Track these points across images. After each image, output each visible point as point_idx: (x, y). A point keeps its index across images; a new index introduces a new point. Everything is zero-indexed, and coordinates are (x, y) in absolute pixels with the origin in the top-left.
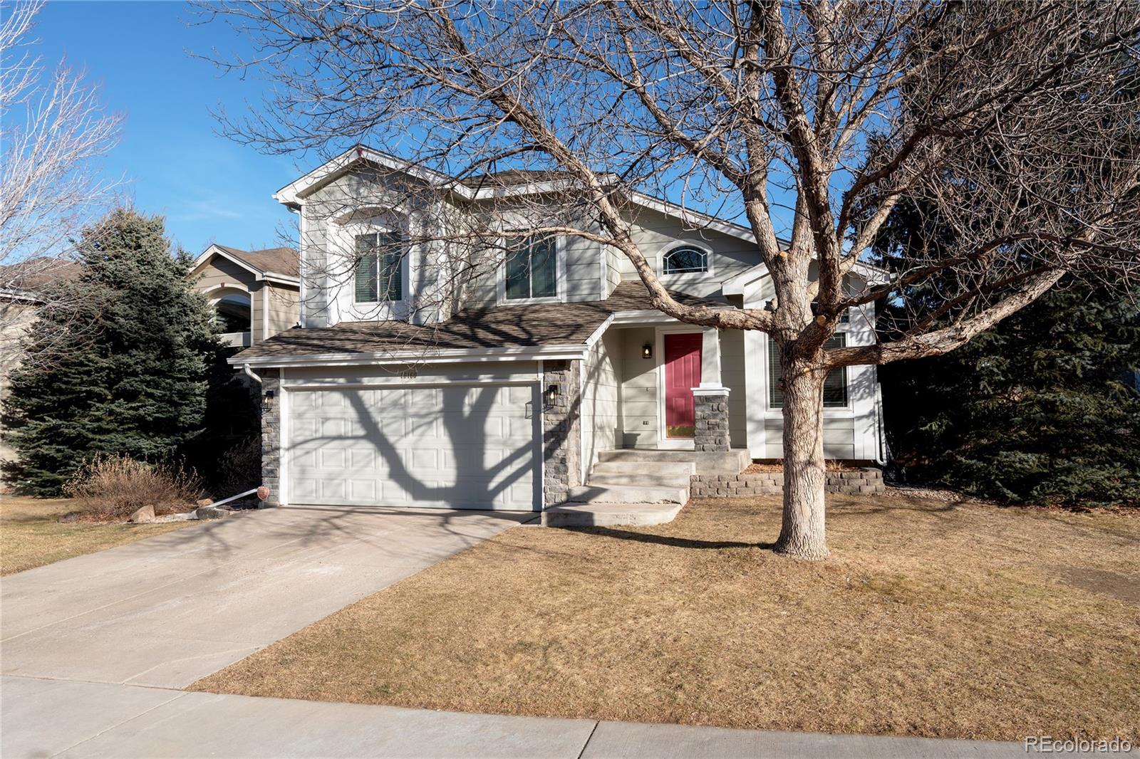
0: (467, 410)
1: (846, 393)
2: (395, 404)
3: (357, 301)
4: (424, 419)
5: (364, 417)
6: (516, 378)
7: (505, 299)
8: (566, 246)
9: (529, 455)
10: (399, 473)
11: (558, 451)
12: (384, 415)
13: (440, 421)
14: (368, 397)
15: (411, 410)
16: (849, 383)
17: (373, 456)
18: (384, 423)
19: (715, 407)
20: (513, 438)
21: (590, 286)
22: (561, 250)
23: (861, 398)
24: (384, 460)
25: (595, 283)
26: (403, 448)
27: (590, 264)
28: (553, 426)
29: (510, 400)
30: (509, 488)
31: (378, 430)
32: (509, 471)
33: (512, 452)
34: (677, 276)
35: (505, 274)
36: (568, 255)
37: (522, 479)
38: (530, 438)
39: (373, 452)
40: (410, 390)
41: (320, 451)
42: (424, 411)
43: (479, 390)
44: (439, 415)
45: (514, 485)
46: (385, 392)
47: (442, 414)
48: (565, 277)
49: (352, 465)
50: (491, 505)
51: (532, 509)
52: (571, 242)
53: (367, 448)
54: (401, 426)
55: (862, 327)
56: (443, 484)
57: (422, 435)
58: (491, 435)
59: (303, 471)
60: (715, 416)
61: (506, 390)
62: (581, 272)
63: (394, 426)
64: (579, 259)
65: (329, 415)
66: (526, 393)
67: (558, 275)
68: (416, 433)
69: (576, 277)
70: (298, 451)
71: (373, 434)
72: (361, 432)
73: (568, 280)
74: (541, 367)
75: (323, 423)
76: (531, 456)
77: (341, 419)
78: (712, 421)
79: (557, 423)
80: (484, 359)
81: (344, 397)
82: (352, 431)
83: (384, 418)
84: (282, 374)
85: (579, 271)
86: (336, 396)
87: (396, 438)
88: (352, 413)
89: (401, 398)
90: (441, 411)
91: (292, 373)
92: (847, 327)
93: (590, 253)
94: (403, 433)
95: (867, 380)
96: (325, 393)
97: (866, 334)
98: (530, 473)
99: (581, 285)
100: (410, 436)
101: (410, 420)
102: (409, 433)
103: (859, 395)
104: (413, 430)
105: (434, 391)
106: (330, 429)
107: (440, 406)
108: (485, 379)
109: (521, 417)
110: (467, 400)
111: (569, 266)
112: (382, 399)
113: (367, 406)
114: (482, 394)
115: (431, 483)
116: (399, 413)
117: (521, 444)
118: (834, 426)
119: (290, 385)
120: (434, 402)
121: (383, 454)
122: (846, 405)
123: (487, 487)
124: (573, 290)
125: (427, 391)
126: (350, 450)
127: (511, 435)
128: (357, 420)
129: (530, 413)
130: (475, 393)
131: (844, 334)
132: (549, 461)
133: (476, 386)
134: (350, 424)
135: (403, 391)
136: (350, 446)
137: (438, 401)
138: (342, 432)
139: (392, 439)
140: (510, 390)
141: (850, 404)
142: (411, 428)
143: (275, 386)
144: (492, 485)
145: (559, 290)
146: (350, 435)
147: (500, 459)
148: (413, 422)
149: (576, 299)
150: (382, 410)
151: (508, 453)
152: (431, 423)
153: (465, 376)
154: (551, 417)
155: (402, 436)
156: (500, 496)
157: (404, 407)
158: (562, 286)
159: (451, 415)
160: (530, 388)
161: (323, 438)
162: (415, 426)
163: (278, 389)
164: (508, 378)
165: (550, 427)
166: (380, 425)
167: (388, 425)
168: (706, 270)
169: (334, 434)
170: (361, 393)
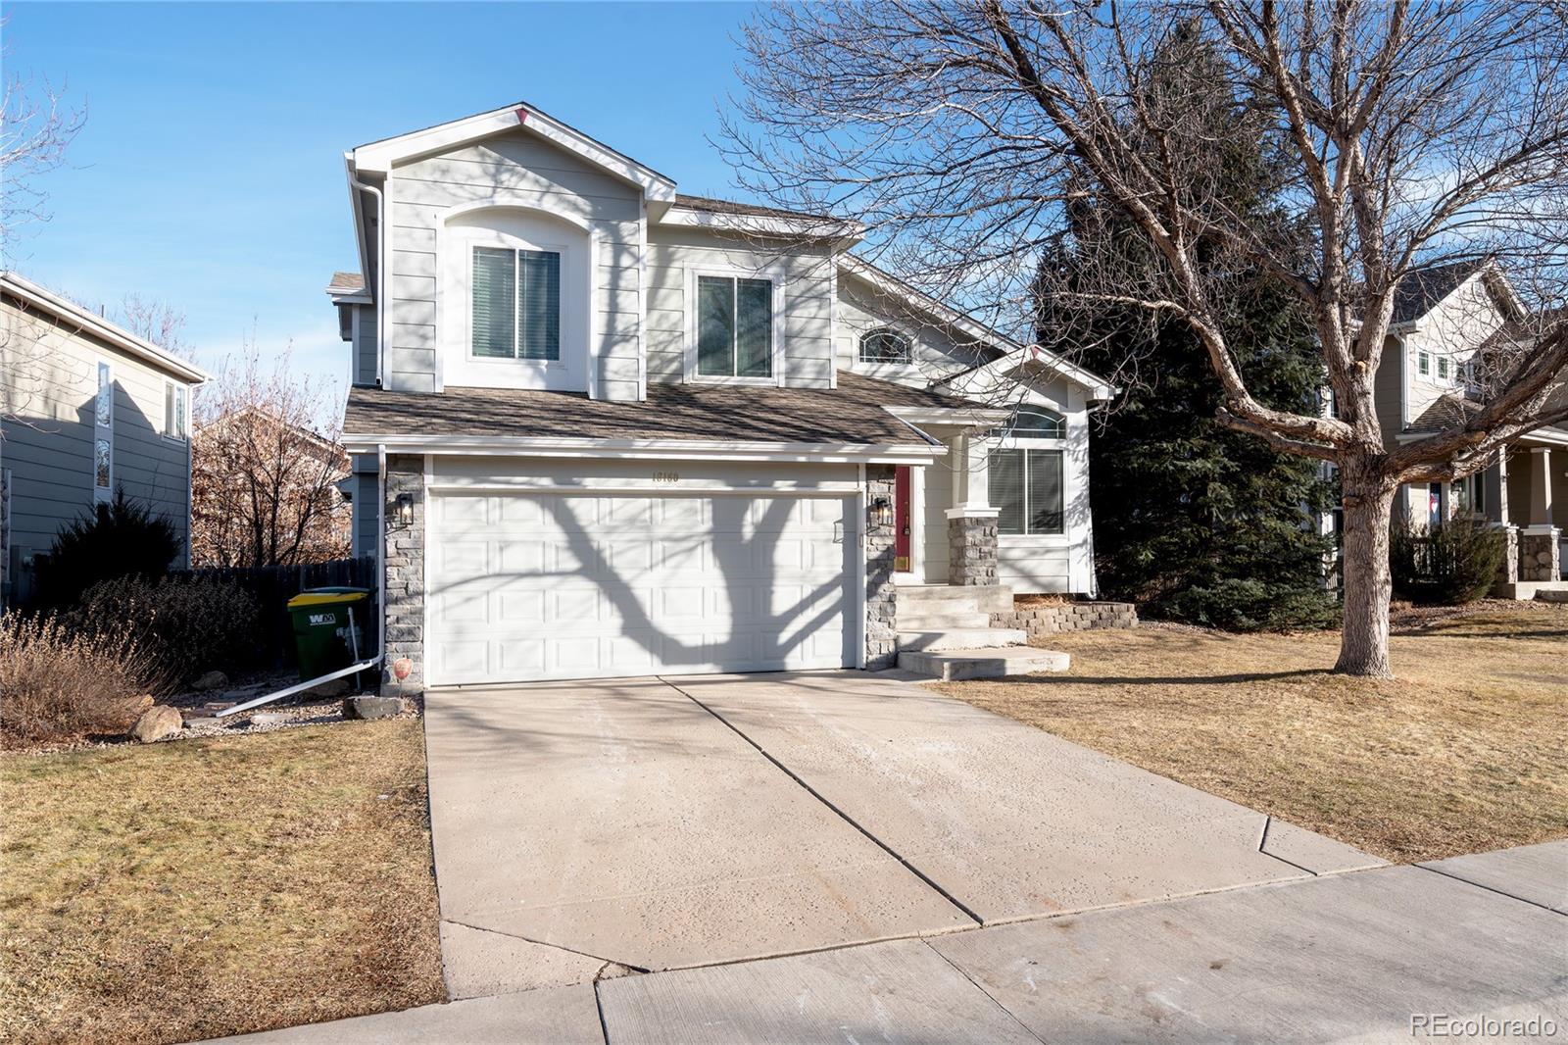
0: (748, 532)
1: (1062, 519)
2: (632, 521)
3: (474, 354)
4: (682, 544)
5: (578, 540)
6: (827, 486)
7: (696, 374)
8: (786, 310)
9: (837, 593)
10: (638, 626)
11: (885, 586)
12: (614, 537)
13: (708, 547)
14: (584, 510)
15: (660, 532)
16: (1066, 508)
17: (595, 601)
18: (615, 550)
19: (988, 532)
20: (815, 569)
21: (816, 369)
22: (778, 314)
23: (1076, 524)
24: (615, 607)
25: (823, 365)
26: (644, 588)
27: (815, 339)
28: (879, 553)
29: (813, 518)
30: (811, 637)
31: (604, 561)
32: (811, 614)
33: (815, 588)
34: (876, 365)
35: (697, 338)
36: (787, 323)
37: (826, 626)
38: (839, 570)
39: (595, 593)
40: (660, 500)
41: (496, 596)
42: (681, 534)
43: (768, 502)
44: (705, 538)
45: (816, 634)
46: (617, 502)
47: (711, 537)
48: (783, 353)
49: (558, 615)
50: (783, 664)
51: (840, 666)
52: (791, 307)
53: (584, 589)
54: (643, 554)
55: (1078, 445)
56: (710, 640)
57: (677, 567)
58: (782, 566)
59: (459, 631)
60: (986, 543)
61: (806, 502)
62: (804, 348)
63: (631, 555)
64: (802, 331)
65: (511, 537)
66: (835, 509)
67: (775, 348)
68: (668, 563)
69: (797, 354)
70: (450, 597)
71: (593, 566)
72: (573, 564)
73: (788, 357)
74: (863, 473)
75: (501, 549)
76: (841, 594)
77: (535, 543)
78: (985, 549)
79: (884, 548)
80: (802, 459)
81: (543, 506)
82: (557, 563)
83: (614, 541)
84: (428, 465)
85: (801, 348)
86: (527, 507)
87: (634, 572)
88: (556, 535)
89: (644, 510)
90: (708, 533)
91: (449, 465)
92: (1064, 444)
93: (817, 323)
94: (648, 565)
95: (1082, 504)
96: (506, 500)
97: (1081, 453)
98: (839, 617)
99: (803, 366)
100: (659, 570)
101: (658, 546)
102: (657, 564)
103: (1074, 521)
104: (664, 560)
105: (698, 502)
106: (515, 561)
107: (708, 525)
108: (783, 486)
109: (827, 541)
110: (748, 518)
111: (788, 337)
112: (611, 513)
113: (583, 523)
114: (771, 508)
115: (690, 639)
116: (641, 535)
117: (826, 579)
118: (1049, 556)
119: (444, 484)
120: (699, 518)
121: (612, 598)
122: (1062, 532)
123: (777, 638)
124: (793, 371)
125: (686, 503)
126: (554, 592)
127: (813, 564)
128: (565, 545)
129: (840, 536)
130: (761, 506)
131: (1061, 452)
132: (874, 599)
133: (764, 496)
134: (553, 552)
135: (646, 501)
136: (553, 587)
137: (702, 516)
138: (537, 564)
139: (626, 575)
140: (813, 503)
141: (1066, 530)
142: (660, 557)
143: (415, 485)
144: (784, 637)
145: (775, 370)
146: (553, 569)
147: (797, 600)
148: (664, 548)
149: (797, 383)
150: (610, 530)
151: (807, 592)
152: (691, 550)
153: (753, 482)
154: (876, 540)
155: (646, 569)
156: (797, 651)
157: (648, 526)
158: (779, 364)
159: (724, 536)
160: (840, 501)
161: (499, 575)
162: (667, 554)
163: (420, 491)
164: (815, 486)
165: (875, 554)
166: (607, 554)
167: (619, 553)
168: (910, 362)
169: (522, 568)
170: (572, 502)
